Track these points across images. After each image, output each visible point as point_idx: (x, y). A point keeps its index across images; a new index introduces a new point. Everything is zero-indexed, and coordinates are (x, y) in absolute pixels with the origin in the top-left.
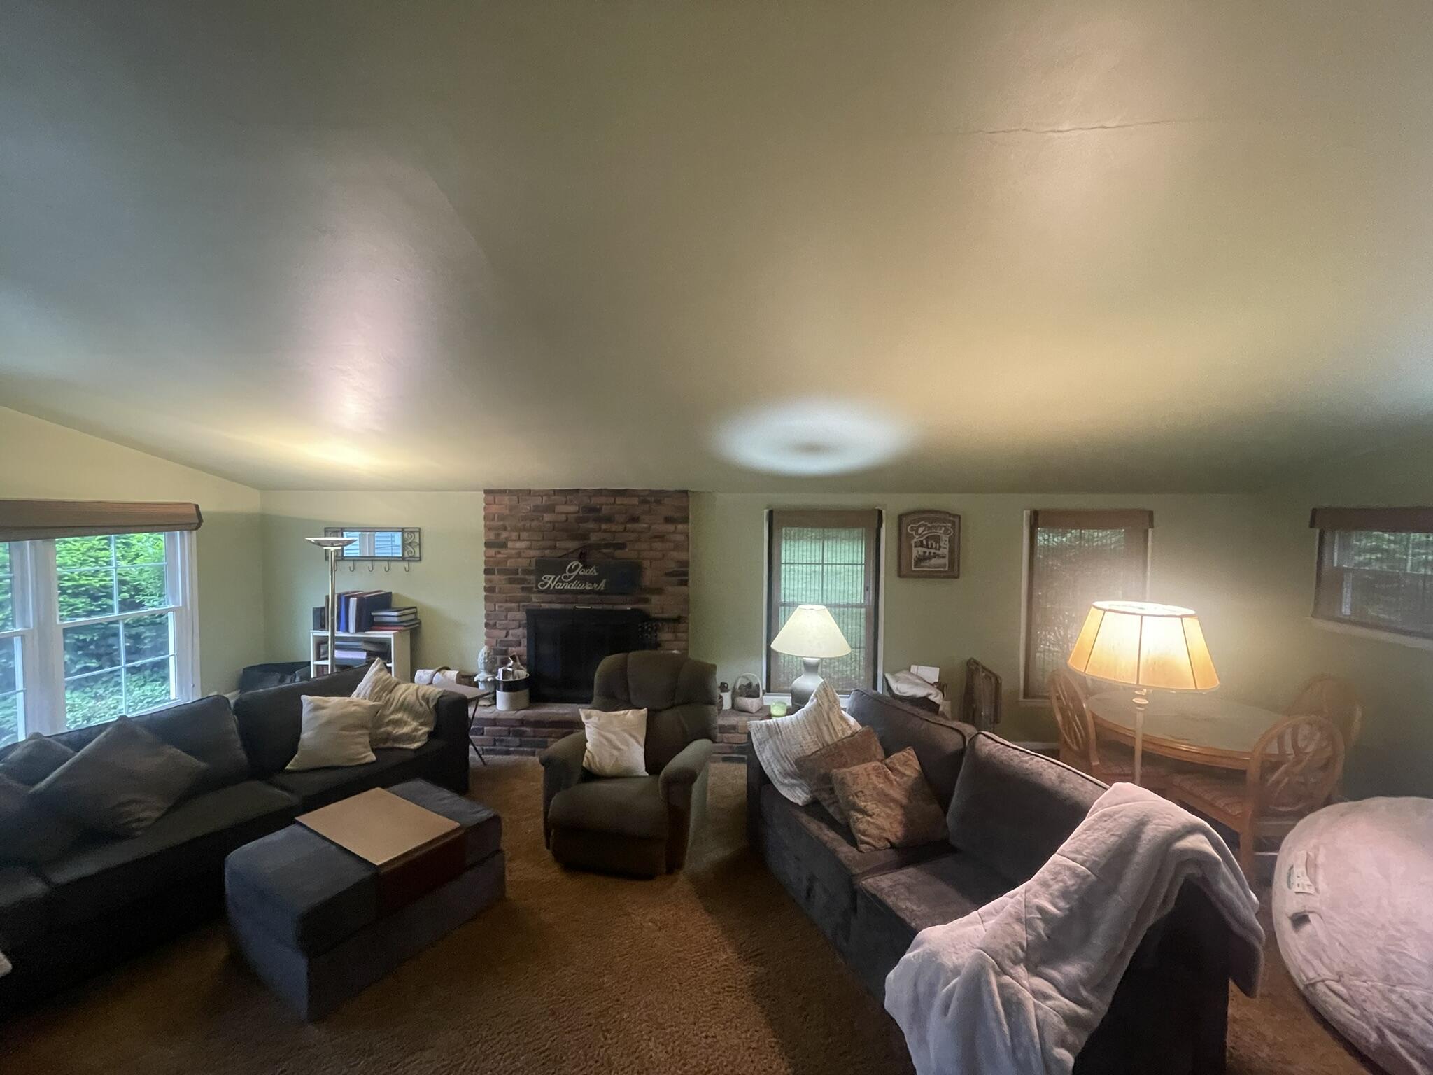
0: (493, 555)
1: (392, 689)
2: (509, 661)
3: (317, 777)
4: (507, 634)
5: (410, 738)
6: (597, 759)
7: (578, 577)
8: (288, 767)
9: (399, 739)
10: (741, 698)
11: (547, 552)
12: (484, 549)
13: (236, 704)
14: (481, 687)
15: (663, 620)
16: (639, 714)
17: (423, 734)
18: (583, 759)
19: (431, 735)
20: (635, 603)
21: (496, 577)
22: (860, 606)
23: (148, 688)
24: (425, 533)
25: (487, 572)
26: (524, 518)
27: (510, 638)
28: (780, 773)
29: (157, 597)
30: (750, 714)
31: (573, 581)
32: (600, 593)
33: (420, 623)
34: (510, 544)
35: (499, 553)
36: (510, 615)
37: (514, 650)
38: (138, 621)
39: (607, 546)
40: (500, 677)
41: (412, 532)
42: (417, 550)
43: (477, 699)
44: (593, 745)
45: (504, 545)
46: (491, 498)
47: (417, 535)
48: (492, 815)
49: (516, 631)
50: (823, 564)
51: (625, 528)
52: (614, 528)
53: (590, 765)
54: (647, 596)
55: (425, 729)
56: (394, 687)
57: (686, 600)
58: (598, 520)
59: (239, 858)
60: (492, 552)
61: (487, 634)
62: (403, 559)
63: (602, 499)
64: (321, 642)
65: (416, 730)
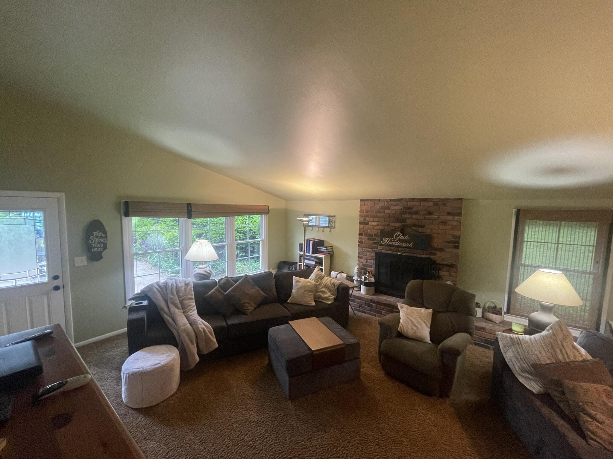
0: (363, 227)
1: (322, 278)
2: (367, 274)
3: (296, 307)
4: (367, 262)
5: (327, 299)
6: (405, 328)
7: (399, 240)
8: (288, 301)
9: (324, 298)
10: (489, 313)
11: (386, 227)
12: (359, 225)
13: (275, 276)
14: (355, 282)
15: (443, 265)
16: (428, 311)
17: (332, 299)
18: (398, 327)
19: (335, 299)
20: (428, 255)
21: (363, 237)
22: (590, 273)
23: (256, 264)
24: (337, 216)
25: (360, 234)
26: (376, 212)
27: (368, 263)
28: (519, 368)
29: (258, 235)
30: (494, 323)
31: (397, 241)
32: (410, 248)
33: (333, 253)
34: (370, 223)
35: (365, 227)
36: (368, 254)
37: (369, 269)
38: (254, 242)
39: (415, 226)
40: (363, 280)
41: (332, 217)
42: (334, 224)
43: (353, 287)
44: (404, 321)
45: (367, 223)
46: (363, 203)
47: (334, 218)
48: (356, 342)
49: (370, 261)
50: (558, 243)
51: (425, 217)
52: (419, 217)
53: (401, 331)
54: (435, 252)
55: (333, 297)
56: (323, 277)
57: (457, 256)
58: (410, 213)
59: (273, 330)
60: (362, 226)
61: (359, 261)
62: (329, 227)
63: (413, 203)
64: (301, 256)
65: (330, 296)
